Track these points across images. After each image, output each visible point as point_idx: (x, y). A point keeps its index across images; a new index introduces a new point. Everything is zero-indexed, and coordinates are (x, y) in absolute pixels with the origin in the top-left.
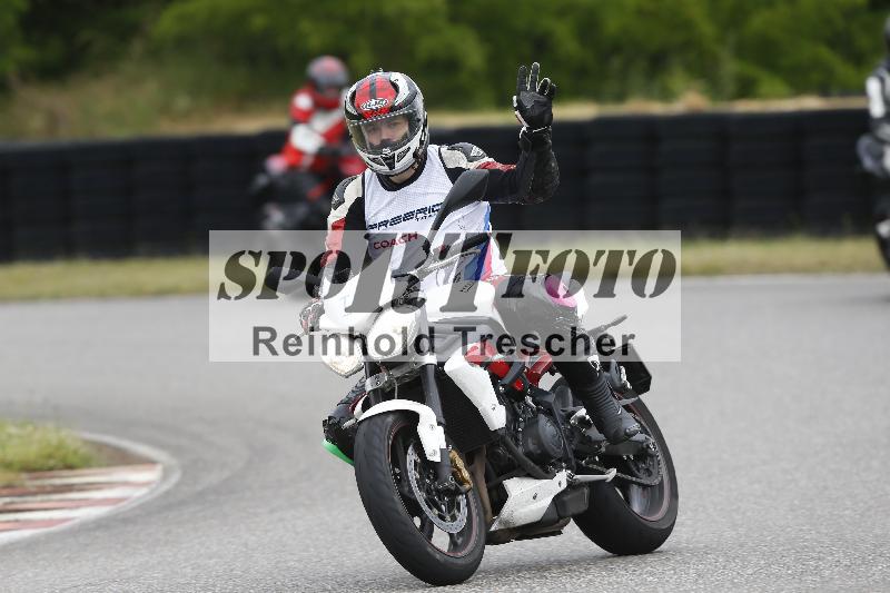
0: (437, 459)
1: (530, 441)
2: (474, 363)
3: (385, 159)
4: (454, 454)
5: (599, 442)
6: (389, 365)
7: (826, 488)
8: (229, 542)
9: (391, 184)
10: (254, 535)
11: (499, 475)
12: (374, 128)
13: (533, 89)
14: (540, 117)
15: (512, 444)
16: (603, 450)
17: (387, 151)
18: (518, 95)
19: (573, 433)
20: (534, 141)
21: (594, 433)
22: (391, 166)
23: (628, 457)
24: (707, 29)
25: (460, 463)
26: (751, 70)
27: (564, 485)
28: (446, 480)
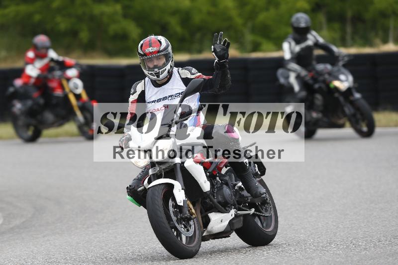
0: (182, 204)
1: (219, 196)
2: (197, 162)
3: (156, 74)
4: (188, 202)
5: (247, 197)
6: (160, 163)
7: (292, 225)
8: (25, 250)
9: (156, 84)
10: (36, 247)
11: (206, 211)
12: (151, 60)
13: (220, 43)
14: (223, 55)
15: (212, 197)
16: (249, 200)
17: (156, 70)
18: (214, 46)
19: (236, 194)
20: (221, 66)
21: (245, 193)
22: (158, 76)
23: (258, 204)
24: (239, 21)
25: (191, 206)
26: (259, 39)
27: (233, 216)
28: (186, 214)
